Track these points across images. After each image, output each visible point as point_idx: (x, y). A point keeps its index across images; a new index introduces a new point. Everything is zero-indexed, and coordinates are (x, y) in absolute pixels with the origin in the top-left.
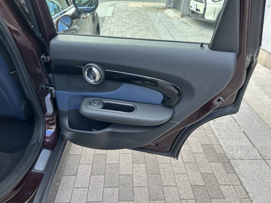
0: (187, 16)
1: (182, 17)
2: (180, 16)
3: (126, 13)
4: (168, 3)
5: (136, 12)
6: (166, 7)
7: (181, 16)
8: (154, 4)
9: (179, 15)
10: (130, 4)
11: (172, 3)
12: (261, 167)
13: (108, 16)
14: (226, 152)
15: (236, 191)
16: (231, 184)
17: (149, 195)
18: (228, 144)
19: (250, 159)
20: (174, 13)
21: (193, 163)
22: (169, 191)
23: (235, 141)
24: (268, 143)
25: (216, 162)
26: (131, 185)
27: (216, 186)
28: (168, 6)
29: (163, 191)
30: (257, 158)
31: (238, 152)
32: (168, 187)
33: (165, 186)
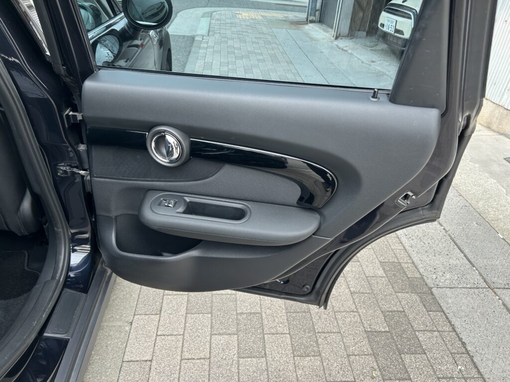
0: (345, 37)
1: (337, 38)
2: (333, 36)
3: (234, 29)
4: (311, 13)
5: (253, 27)
6: (305, 20)
7: (335, 36)
8: (284, 14)
9: (330, 36)
10: (241, 13)
11: (317, 13)
12: (486, 301)
13: (202, 35)
14: (425, 275)
15: (444, 341)
16: (435, 329)
17: (292, 347)
18: (428, 262)
19: (467, 288)
20: (322, 32)
21: (367, 295)
22: (326, 340)
23: (440, 256)
24: (497, 261)
25: (407, 293)
26: (259, 331)
27: (409, 332)
28: (311, 18)
29: (317, 340)
30: (478, 287)
31: (444, 275)
32: (325, 335)
33: (320, 333)
